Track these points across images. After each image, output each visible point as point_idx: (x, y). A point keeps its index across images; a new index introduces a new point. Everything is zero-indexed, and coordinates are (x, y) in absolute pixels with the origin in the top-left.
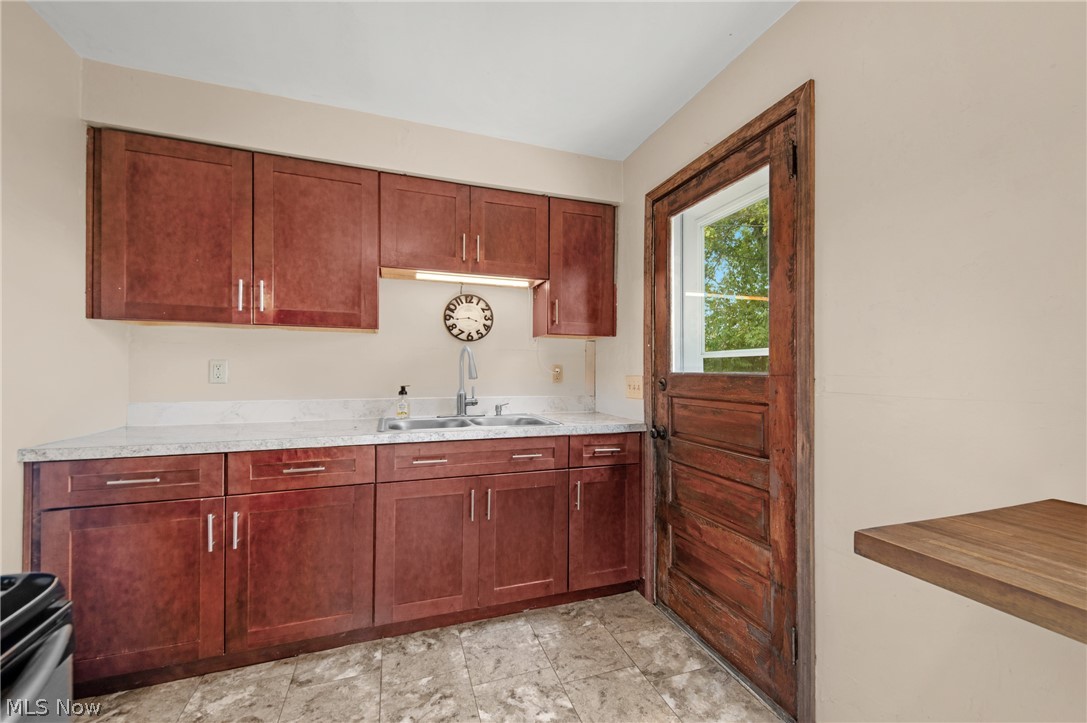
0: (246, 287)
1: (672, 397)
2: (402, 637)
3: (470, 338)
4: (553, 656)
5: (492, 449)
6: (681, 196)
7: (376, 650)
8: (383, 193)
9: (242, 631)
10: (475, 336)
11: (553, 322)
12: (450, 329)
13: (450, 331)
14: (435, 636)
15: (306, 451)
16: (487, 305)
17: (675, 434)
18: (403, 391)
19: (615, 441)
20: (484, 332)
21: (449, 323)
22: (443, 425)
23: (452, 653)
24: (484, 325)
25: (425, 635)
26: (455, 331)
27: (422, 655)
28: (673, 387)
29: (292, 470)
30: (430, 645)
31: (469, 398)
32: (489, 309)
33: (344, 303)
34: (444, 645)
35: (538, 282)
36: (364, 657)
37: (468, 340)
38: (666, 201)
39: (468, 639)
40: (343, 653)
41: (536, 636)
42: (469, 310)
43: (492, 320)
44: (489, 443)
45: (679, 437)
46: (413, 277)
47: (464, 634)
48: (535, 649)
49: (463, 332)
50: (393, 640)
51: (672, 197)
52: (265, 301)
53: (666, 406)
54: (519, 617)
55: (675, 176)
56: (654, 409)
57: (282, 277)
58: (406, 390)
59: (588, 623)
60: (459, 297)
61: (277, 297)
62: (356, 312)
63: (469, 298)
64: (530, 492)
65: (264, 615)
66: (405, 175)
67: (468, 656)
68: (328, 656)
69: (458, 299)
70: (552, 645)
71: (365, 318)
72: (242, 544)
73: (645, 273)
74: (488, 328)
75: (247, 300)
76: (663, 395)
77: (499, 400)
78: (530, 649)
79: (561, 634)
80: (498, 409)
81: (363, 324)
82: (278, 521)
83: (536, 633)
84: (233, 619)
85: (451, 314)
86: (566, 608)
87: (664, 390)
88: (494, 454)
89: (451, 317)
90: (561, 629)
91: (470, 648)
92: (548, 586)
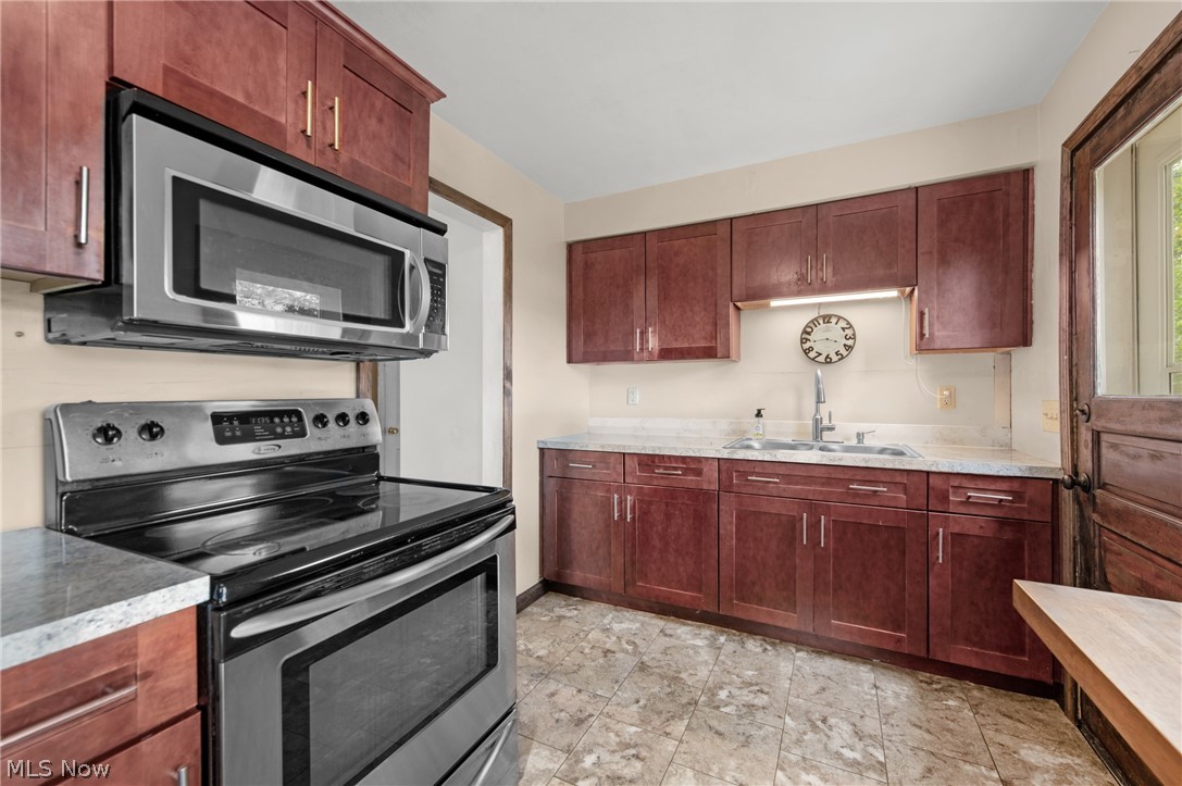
0: (642, 333)
1: (1099, 432)
2: (745, 634)
3: (828, 361)
4: (887, 712)
5: (827, 475)
6: (1106, 135)
7: (722, 635)
8: (734, 237)
9: (634, 582)
10: (835, 358)
11: (922, 335)
12: (806, 352)
13: (806, 354)
14: (773, 644)
15: (670, 457)
16: (848, 323)
17: (1103, 486)
18: (759, 414)
19: (1005, 486)
20: (845, 353)
21: (806, 346)
22: (793, 447)
23: (782, 664)
24: (845, 345)
25: (764, 640)
26: (812, 355)
27: (757, 654)
28: (1099, 416)
29: (661, 471)
30: (765, 650)
31: (826, 422)
32: (851, 326)
33: (705, 338)
34: (779, 654)
35: (908, 289)
36: (712, 636)
37: (827, 362)
38: (1087, 147)
39: (803, 660)
40: (699, 627)
41: (876, 687)
42: (827, 330)
43: (854, 338)
44: (823, 469)
45: (1108, 490)
46: (768, 306)
47: (800, 654)
48: (869, 697)
49: (820, 354)
50: (738, 633)
51: (1094, 140)
52: (653, 343)
53: (1090, 445)
54: (865, 663)
55: (1094, 111)
56: (1075, 449)
57: (663, 322)
58: (762, 412)
59: (951, 703)
60: (816, 319)
61: (660, 339)
62: (713, 345)
63: (827, 319)
64: (874, 528)
65: (646, 576)
66: (753, 215)
67: (796, 672)
68: (688, 625)
69: (814, 322)
70: (891, 702)
71: (720, 351)
72: (633, 519)
73: (1061, 255)
74: (849, 348)
75: (642, 344)
76: (1087, 429)
77: (863, 427)
78: (862, 694)
79: (908, 697)
80: (860, 437)
81: (719, 356)
82: (653, 507)
83: (877, 684)
84: (629, 571)
85: (808, 337)
86: (930, 678)
87: (1088, 421)
88: (828, 481)
89: (807, 340)
90: (911, 693)
91: (800, 667)
92: (899, 641)
